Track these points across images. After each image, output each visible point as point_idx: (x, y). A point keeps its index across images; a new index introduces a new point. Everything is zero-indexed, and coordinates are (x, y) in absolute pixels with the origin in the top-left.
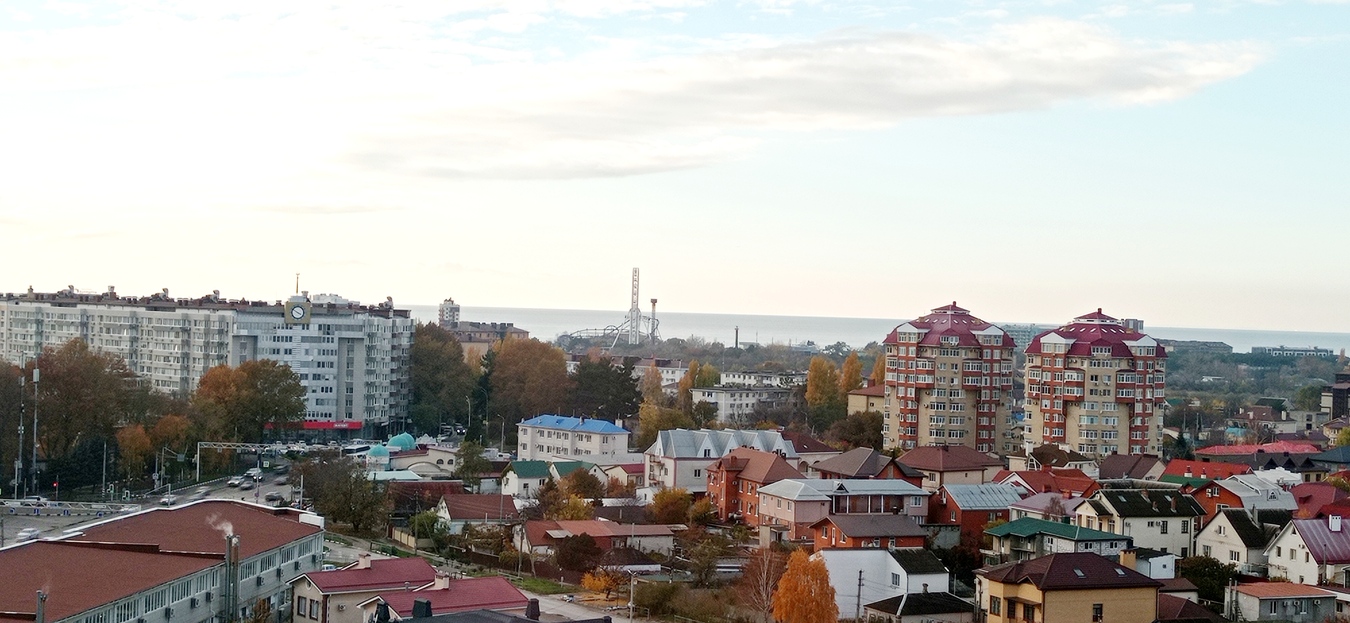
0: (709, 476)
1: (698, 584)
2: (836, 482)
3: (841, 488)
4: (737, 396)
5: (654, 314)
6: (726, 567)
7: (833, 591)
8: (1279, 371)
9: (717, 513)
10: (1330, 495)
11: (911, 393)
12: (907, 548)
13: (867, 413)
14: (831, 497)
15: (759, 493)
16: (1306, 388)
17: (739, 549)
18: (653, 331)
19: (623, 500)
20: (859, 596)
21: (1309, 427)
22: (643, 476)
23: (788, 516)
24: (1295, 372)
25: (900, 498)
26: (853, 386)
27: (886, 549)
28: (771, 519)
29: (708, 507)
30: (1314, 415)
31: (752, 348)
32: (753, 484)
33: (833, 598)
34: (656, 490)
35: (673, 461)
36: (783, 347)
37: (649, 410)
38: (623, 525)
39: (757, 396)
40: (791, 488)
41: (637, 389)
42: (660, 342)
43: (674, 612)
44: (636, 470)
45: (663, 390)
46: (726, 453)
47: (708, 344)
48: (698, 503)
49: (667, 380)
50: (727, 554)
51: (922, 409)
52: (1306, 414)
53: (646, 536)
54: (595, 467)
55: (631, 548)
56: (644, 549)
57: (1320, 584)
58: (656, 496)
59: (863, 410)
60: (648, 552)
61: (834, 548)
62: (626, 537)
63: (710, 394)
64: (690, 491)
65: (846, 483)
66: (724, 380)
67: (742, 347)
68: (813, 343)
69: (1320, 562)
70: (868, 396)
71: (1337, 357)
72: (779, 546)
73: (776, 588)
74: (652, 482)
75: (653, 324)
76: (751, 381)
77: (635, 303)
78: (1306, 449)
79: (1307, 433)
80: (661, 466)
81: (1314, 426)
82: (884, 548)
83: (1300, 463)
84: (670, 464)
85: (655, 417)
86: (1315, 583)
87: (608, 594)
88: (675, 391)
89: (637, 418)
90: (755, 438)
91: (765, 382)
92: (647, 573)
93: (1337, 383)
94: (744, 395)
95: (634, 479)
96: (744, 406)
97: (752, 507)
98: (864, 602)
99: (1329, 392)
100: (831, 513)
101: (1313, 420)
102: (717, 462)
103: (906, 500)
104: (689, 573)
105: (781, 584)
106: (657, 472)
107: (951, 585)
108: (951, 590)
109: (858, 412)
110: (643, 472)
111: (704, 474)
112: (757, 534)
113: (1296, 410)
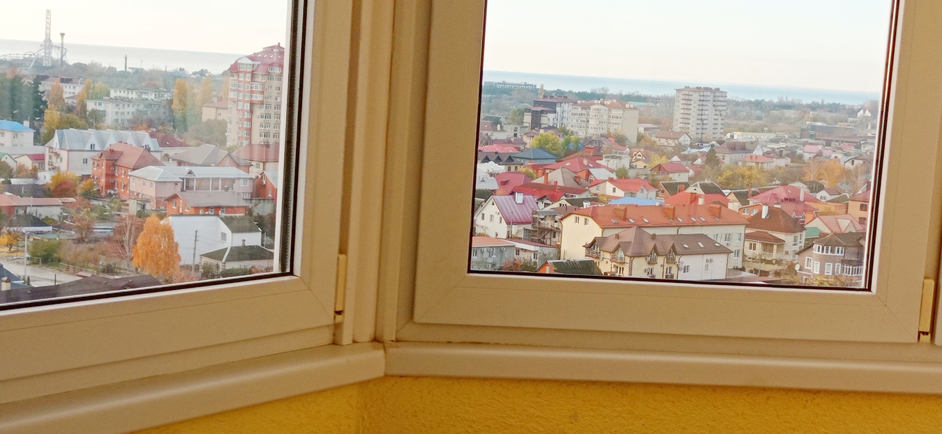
0: (94, 164)
1: (80, 241)
2: (187, 169)
3: (190, 173)
4: (121, 106)
5: (62, 44)
6: (101, 229)
7: (177, 245)
8: (500, 98)
9: (99, 190)
10: (520, 181)
11: (247, 107)
12: (233, 215)
13: (215, 120)
14: (183, 179)
15: (130, 176)
16: (516, 109)
17: (112, 216)
18: (62, 56)
19: (26, 180)
20: (195, 249)
21: (515, 135)
22: (44, 163)
23: (150, 192)
24: (511, 99)
25: (233, 180)
26: (207, 101)
27: (218, 215)
28: (138, 194)
29: (92, 185)
30: (519, 127)
31: (138, 71)
32: (126, 169)
33: (177, 250)
34: (53, 173)
35: (66, 152)
36: (161, 71)
37: (52, 114)
38: (25, 198)
39: (136, 106)
40: (153, 173)
41: (44, 99)
42: (68, 65)
43: (59, 260)
44: (39, 158)
45: (66, 101)
46: (107, 147)
47: (105, 68)
48: (84, 182)
49: (70, 93)
50: (103, 219)
51: (254, 119)
52: (513, 126)
53: (41, 206)
54: (7, 156)
55: (30, 215)
56: (40, 215)
57: (508, 237)
58: (53, 177)
59: (213, 118)
60: (43, 217)
61: (181, 215)
62: (26, 206)
63: (100, 104)
64: (79, 174)
65: (194, 169)
66: (113, 94)
67: (131, 71)
68: (183, 69)
69: (508, 223)
70: (217, 108)
71: (538, 89)
72: (142, 214)
73: (135, 243)
74: (51, 167)
75: (62, 52)
76: (133, 95)
77: (48, 35)
78: (510, 150)
79: (512, 140)
80: (57, 155)
81: (518, 135)
82: (216, 215)
83: (505, 159)
84: (64, 154)
85: (56, 120)
86: (505, 237)
87: (11, 248)
88: (75, 101)
89: (43, 121)
90: (130, 137)
91: (144, 96)
92: (42, 233)
93: (534, 106)
94: (126, 106)
95: (37, 165)
96: (126, 113)
97: (125, 186)
98: (198, 253)
99: (529, 112)
100: (182, 190)
101: (518, 131)
102: (99, 153)
103: (237, 181)
104: (73, 233)
105: (139, 241)
106: (54, 159)
107: (262, 240)
108: (262, 245)
109: (209, 120)
110: (44, 159)
111: (90, 162)
112: (128, 205)
113: (509, 124)
